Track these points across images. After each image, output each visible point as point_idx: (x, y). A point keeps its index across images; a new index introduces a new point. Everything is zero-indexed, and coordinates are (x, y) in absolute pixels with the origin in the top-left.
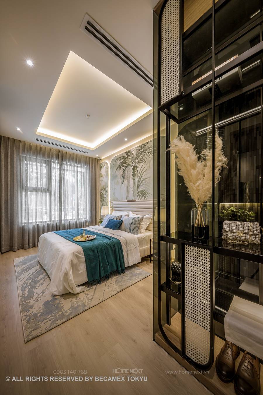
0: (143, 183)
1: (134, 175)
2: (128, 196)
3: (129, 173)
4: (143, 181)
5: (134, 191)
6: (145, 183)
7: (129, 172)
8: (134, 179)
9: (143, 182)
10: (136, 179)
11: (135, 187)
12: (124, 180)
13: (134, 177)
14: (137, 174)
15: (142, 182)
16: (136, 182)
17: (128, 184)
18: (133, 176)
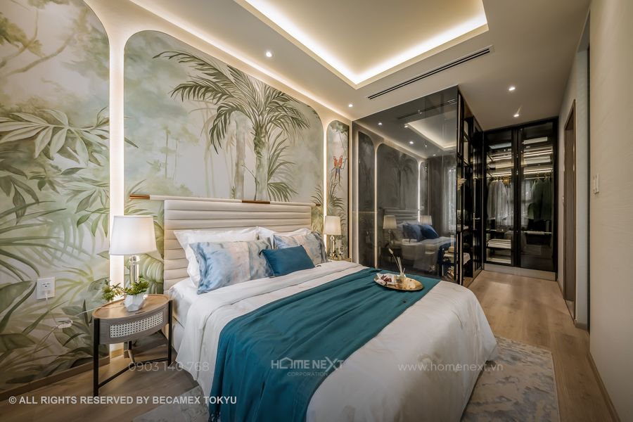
0: (281, 169)
1: (259, 142)
2: (240, 187)
3: (241, 129)
4: (281, 164)
5: (258, 180)
6: (285, 169)
7: (244, 127)
8: (258, 153)
9: (282, 167)
10: (265, 154)
11: (261, 170)
12: (224, 142)
13: (258, 148)
14: (266, 145)
15: (279, 165)
16: (265, 163)
17: (238, 157)
18: (256, 145)
